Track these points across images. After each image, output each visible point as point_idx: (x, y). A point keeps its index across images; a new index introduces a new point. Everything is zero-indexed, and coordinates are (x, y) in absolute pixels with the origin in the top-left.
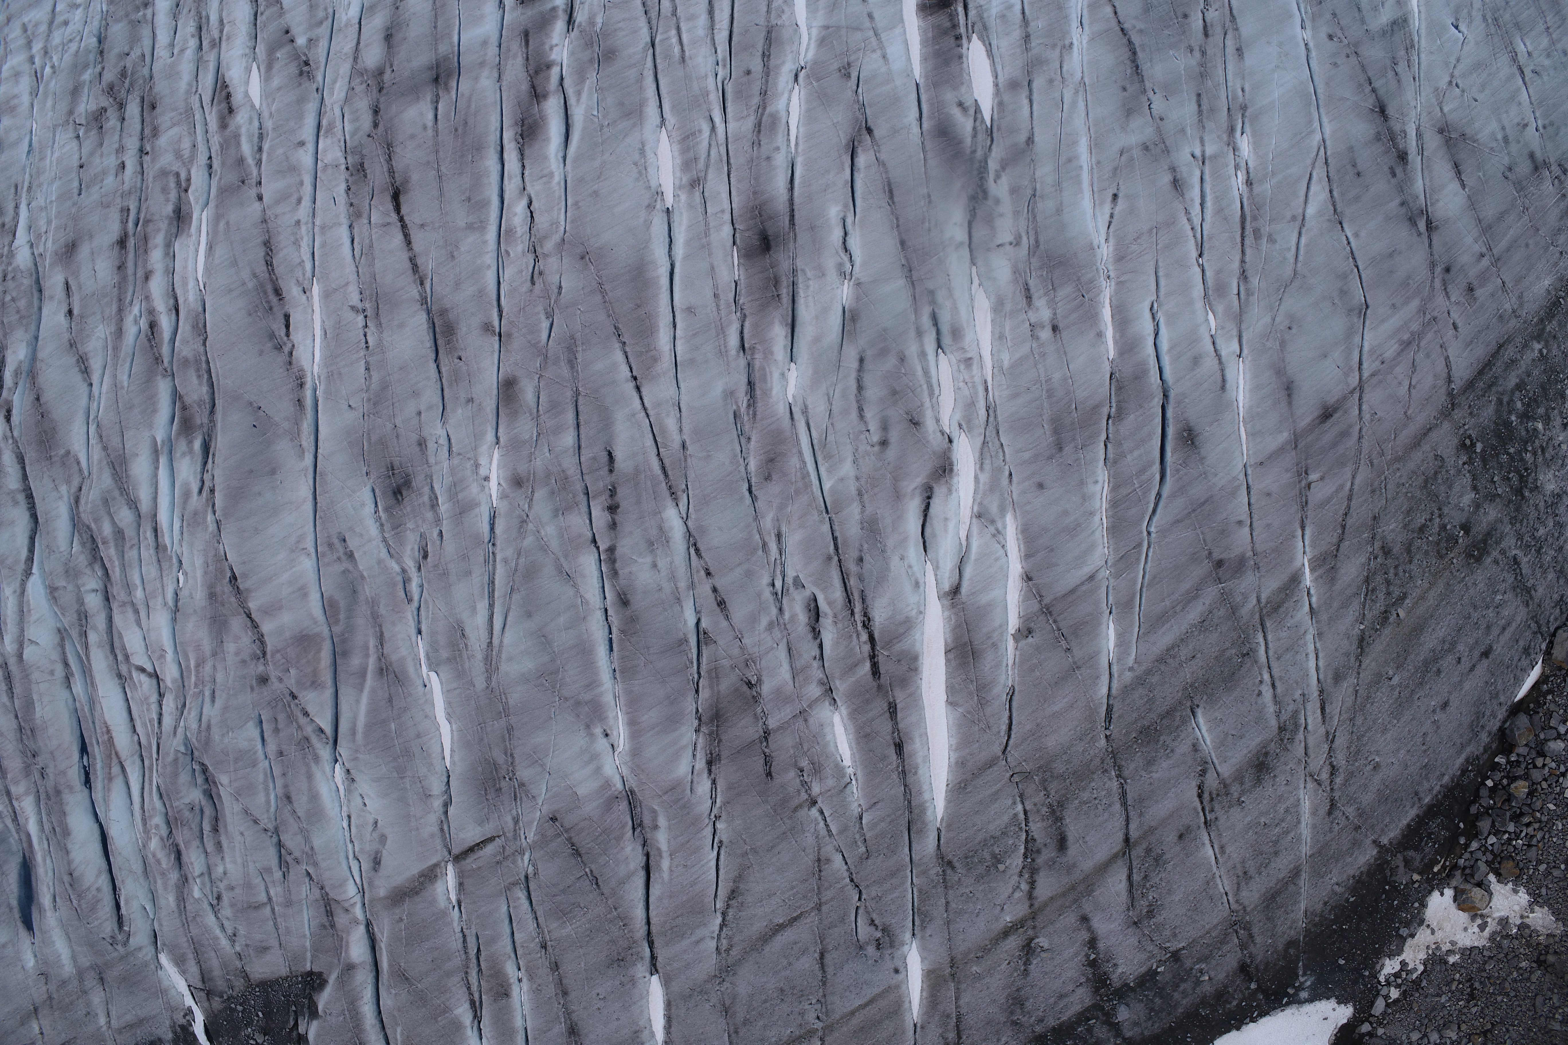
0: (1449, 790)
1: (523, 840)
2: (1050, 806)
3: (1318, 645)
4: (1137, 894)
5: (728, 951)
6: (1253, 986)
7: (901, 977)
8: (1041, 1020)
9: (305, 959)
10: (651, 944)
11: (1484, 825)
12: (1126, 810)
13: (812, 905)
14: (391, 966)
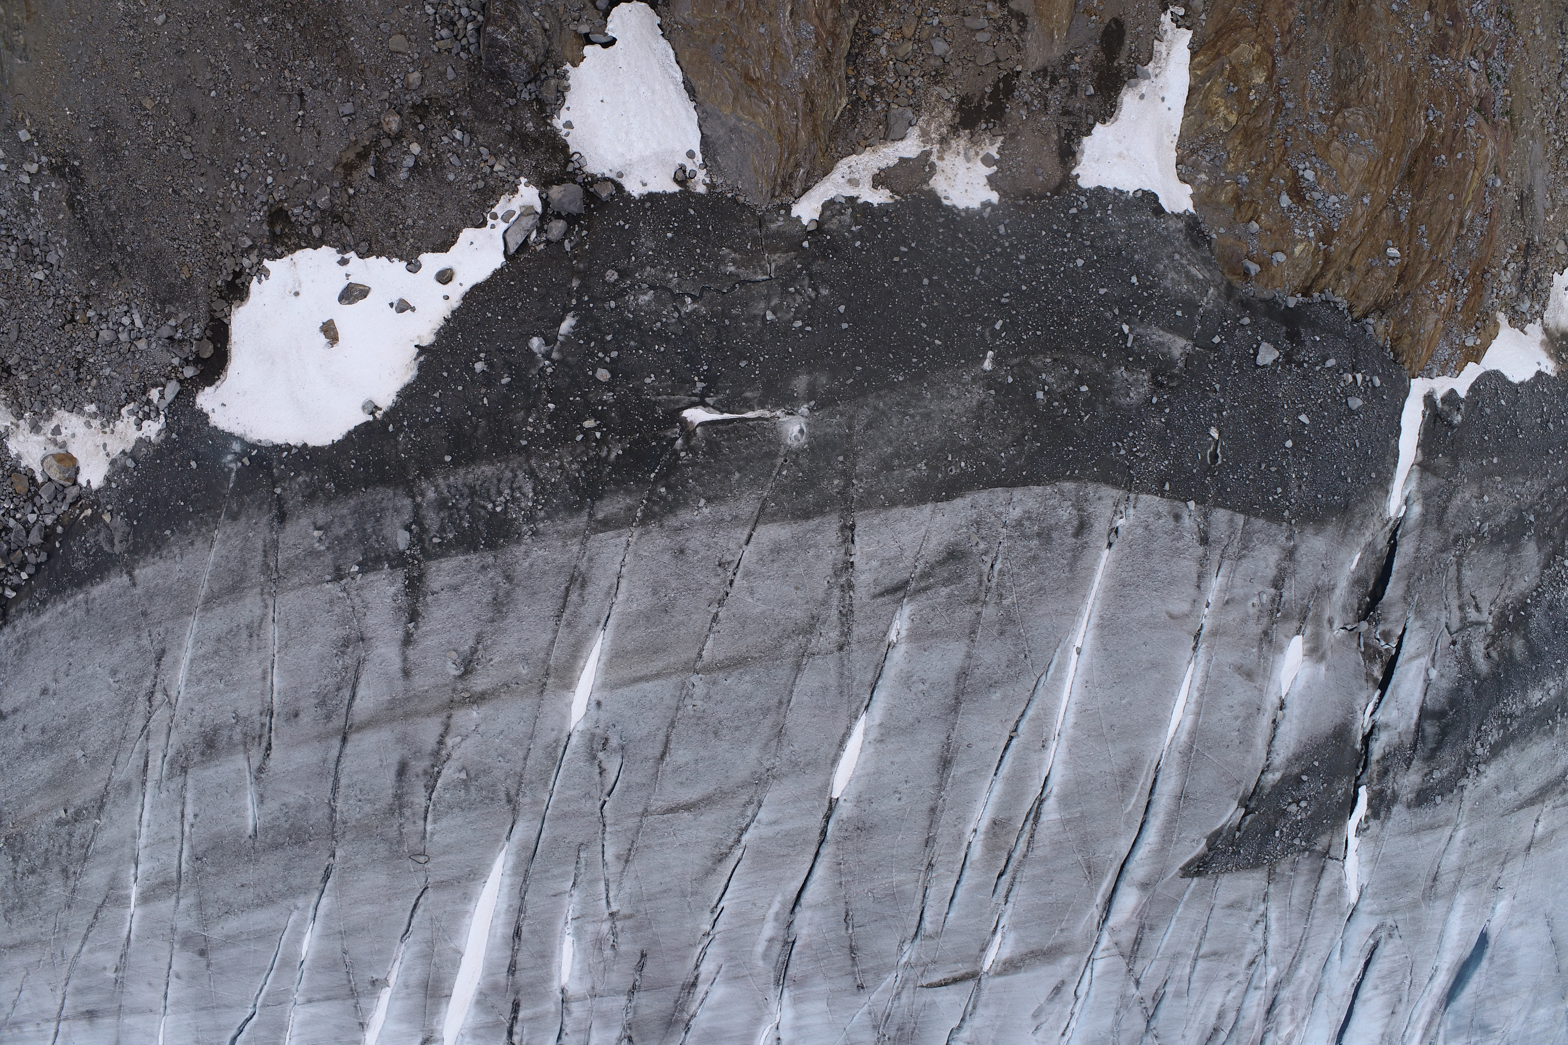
0: (60, 592)
1: (900, 976)
2: (401, 814)
3: (137, 829)
4: (351, 674)
5: (750, 802)
6: (278, 491)
7: (597, 696)
8: (484, 568)
9: (1193, 893)
10: (824, 833)
11: (35, 538)
12: (336, 772)
13: (651, 818)
14: (1099, 885)
